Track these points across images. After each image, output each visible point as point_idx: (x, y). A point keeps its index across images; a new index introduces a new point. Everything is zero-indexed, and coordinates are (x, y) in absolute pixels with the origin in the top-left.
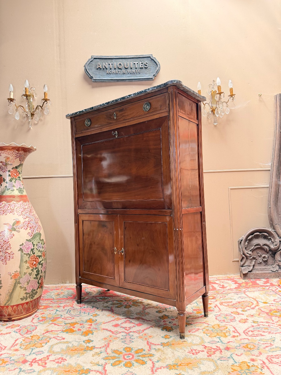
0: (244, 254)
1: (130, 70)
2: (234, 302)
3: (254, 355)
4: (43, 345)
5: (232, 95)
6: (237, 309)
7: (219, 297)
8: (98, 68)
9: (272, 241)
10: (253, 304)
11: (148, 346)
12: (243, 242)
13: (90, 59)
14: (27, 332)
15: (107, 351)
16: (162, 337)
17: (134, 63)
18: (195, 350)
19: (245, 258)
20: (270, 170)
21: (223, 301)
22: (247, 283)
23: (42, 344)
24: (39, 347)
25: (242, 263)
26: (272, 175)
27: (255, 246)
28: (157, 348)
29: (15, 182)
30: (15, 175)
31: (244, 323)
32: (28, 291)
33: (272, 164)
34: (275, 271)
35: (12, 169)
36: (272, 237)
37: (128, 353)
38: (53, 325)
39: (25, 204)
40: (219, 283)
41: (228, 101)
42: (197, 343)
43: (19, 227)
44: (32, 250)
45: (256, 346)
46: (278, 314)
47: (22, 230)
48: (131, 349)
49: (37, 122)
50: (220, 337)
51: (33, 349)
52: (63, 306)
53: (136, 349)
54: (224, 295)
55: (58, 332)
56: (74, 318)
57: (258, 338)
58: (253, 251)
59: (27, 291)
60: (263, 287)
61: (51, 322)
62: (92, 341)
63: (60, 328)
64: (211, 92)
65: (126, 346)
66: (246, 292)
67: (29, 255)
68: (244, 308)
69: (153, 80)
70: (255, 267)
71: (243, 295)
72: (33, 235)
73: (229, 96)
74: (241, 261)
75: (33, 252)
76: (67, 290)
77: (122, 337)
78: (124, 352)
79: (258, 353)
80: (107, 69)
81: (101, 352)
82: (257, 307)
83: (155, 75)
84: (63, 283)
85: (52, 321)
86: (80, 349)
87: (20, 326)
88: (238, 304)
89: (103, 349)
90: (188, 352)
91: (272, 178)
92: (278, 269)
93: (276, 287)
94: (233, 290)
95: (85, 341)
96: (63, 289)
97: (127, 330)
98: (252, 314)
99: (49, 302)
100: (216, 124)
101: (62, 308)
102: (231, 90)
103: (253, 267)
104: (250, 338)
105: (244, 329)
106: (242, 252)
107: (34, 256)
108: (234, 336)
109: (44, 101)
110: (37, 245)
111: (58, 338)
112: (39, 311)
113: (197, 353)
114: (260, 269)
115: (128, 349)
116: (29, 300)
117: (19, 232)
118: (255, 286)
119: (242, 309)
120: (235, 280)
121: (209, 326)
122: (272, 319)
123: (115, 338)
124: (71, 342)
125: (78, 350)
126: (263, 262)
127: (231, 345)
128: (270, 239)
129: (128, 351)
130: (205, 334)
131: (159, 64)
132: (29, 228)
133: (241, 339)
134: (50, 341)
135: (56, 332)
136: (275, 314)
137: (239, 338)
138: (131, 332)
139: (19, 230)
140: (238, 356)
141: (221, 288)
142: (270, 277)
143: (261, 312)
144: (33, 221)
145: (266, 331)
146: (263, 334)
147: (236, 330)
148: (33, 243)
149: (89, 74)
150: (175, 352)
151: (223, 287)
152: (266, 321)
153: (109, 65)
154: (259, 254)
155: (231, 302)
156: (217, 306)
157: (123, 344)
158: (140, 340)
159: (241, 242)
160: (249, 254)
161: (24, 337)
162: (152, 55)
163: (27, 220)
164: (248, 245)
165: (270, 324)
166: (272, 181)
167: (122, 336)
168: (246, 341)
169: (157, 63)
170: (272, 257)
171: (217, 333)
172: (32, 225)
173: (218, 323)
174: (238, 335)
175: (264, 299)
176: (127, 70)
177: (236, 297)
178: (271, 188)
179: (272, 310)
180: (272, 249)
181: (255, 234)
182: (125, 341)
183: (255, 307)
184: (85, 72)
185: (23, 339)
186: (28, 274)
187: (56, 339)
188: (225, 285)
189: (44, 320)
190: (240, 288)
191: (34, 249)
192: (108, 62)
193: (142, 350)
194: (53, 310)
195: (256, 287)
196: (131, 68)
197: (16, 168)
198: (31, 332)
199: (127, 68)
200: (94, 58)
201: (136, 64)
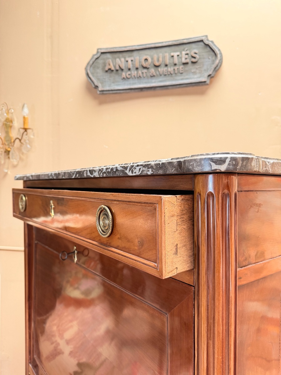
8: (107, 69)
13: (95, 55)
17: (172, 54)
80: (122, 70)
83: (211, 75)
109: (24, 131)
131: (221, 53)
162: (207, 36)
169: (217, 51)
184: (87, 78)
192: (125, 58)
196: (166, 65)
200: (102, 53)
201: (176, 57)
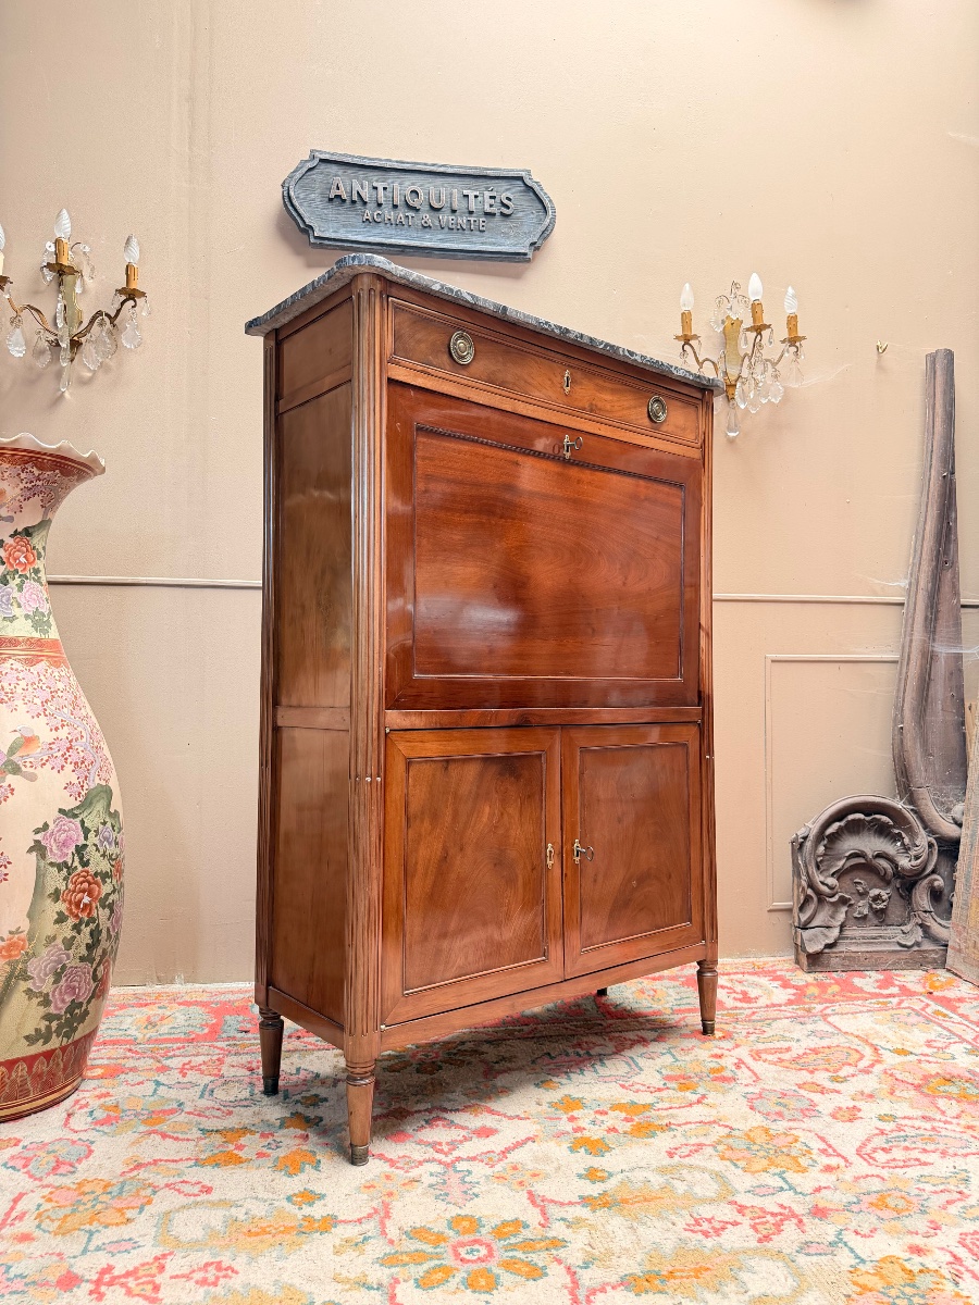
0: (811, 885)
1: (450, 218)
2: (797, 1049)
3: (917, 1234)
4: (129, 1214)
5: (793, 341)
6: (812, 1072)
7: (744, 1033)
8: (332, 196)
9: (903, 844)
10: (862, 1057)
11: (538, 1210)
12: (808, 844)
13: (305, 162)
14: (54, 1169)
15: (387, 1231)
16: (580, 1176)
17: (465, 192)
18: (709, 1221)
19: (815, 899)
20: (902, 604)
21: (761, 1046)
22: (822, 987)
23: (123, 1214)
24: (117, 1224)
25: (804, 918)
26: (910, 620)
27: (849, 858)
28: (570, 1218)
29: (20, 588)
30: (23, 560)
31: (850, 1120)
32: (56, 1007)
33: (910, 584)
34: (912, 946)
35: (11, 536)
36: (904, 830)
37: (467, 1238)
38: (158, 1138)
39: (56, 674)
40: (729, 985)
41: (779, 361)
42: (708, 1194)
43: (32, 760)
44: (80, 850)
45: (914, 1200)
46: (953, 1090)
47: (44, 773)
48: (474, 1223)
49: (89, 375)
50: (784, 1172)
51: (91, 1233)
52: (180, 1066)
53: (496, 1221)
54: (759, 1025)
55: (181, 1166)
56: (230, 1113)
57: (913, 1172)
58: (839, 874)
59: (52, 1010)
60: (881, 1000)
61: (143, 1128)
62: (321, 1197)
63: (187, 1150)
64: (723, 322)
65: (454, 1211)
66: (829, 1015)
67: (68, 868)
68: (836, 1071)
69: (529, 261)
70: (847, 933)
71: (822, 1026)
72: (83, 793)
73: (783, 342)
74: (801, 909)
75: (81, 858)
76: (182, 1007)
77: (433, 1180)
78: (451, 1233)
79: (929, 1224)
80: (365, 203)
81: (365, 1239)
82: (878, 1068)
83: (535, 243)
84: (160, 981)
85: (145, 1122)
86: (282, 1229)
87: (21, 1144)
88: (810, 1056)
89: (371, 1227)
90: (685, 1230)
91: (909, 629)
92: (920, 939)
93: (922, 998)
94: (783, 1008)
95: (294, 1198)
96: (166, 1003)
97: (446, 1154)
98: (867, 1091)
99: (120, 1051)
100: (734, 434)
101: (175, 1076)
102: (792, 321)
103: (841, 931)
104: (885, 1173)
105: (858, 1144)
106: (804, 878)
107: (87, 872)
108: (828, 1169)
109: (124, 298)
110: (97, 832)
111: (186, 1188)
112: (88, 1085)
113: (718, 1232)
114: (864, 938)
115: (466, 1224)
116: (55, 1043)
117: (32, 778)
118: (853, 995)
119: (831, 1074)
120: (778, 973)
121: (734, 1133)
122: (938, 1108)
123: (404, 1185)
124: (239, 1203)
125: (274, 1231)
126: (871, 916)
127: (828, 1199)
128: (899, 837)
129: (466, 1231)
130: (728, 1163)
131: (553, 208)
132: (72, 767)
133: (857, 1179)
134: (156, 1199)
135: (172, 1165)
136: (942, 1089)
137: (848, 1176)
138: (459, 1159)
139: (32, 770)
140: (864, 1236)
141: (740, 1000)
142: (894, 963)
143: (894, 1083)
144: (84, 740)
145: (930, 1147)
146: (923, 1157)
147: (830, 1146)
148: (82, 822)
149: (299, 215)
150: (641, 1230)
151: (746, 998)
152: (920, 1113)
153: (374, 192)
154: (859, 888)
155: (788, 1049)
156: (743, 1063)
157: (441, 1205)
158: (501, 1190)
159: (801, 845)
160: (827, 885)
161: (48, 1186)
162: (529, 171)
163: (63, 733)
164: (825, 855)
165: (936, 1124)
166: (911, 641)
167: (431, 1175)
168: (876, 1185)
169: (546, 202)
170: (901, 896)
171: (770, 1159)
172: (82, 754)
173: (764, 1124)
174: (842, 1163)
175: (894, 1039)
176: (436, 214)
177: (798, 1031)
178: (908, 664)
179: (931, 1076)
180: (903, 869)
181: (851, 817)
182: (447, 1195)
183: (872, 1066)
184: (286, 205)
185: (46, 1191)
186: (59, 941)
187: (178, 1190)
188: (753, 993)
189: (112, 1118)
190: (804, 1003)
191: (85, 846)
192: (370, 181)
193: (518, 1224)
194: (142, 1083)
195: (858, 999)
196: (454, 211)
197: (28, 532)
198: (71, 1165)
199: (438, 210)
200: (322, 161)
201: (471, 198)
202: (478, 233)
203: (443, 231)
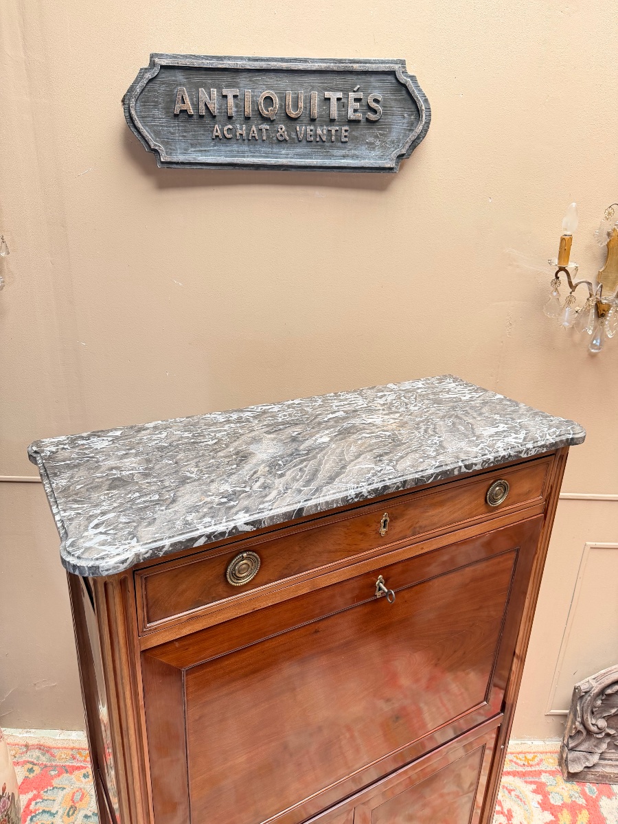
1: (309, 128)
8: (177, 111)
12: (589, 697)
13: (146, 70)
19: (585, 733)
22: (574, 811)
25: (572, 745)
58: (609, 718)
69: (394, 174)
74: (572, 737)
80: (214, 117)
83: (403, 155)
103: (601, 757)
106: (579, 720)
120: (542, 778)
131: (428, 110)
153: (223, 102)
159: (582, 696)
160: (597, 726)
162: (403, 63)
169: (420, 103)
176: (293, 125)
184: (128, 127)
192: (219, 88)
196: (313, 120)
199: (295, 119)
200: (163, 67)
201: (334, 102)
202: (340, 144)
203: (301, 144)
